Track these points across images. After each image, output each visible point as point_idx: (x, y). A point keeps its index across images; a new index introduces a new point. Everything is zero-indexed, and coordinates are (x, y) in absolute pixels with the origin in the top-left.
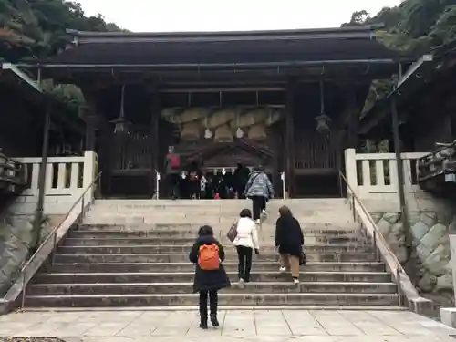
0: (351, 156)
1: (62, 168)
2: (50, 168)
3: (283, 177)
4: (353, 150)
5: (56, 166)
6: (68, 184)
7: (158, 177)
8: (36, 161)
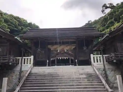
1: (26, 60)
2: (23, 60)
4: (92, 54)
5: (25, 59)
6: (27, 63)
7: (48, 61)
8: (20, 58)
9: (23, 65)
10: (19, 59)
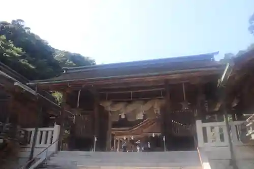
0: (199, 125)
2: (39, 133)
3: (164, 139)
4: (200, 121)
6: (46, 143)
8: (33, 130)
9: (37, 145)
10: (31, 132)
